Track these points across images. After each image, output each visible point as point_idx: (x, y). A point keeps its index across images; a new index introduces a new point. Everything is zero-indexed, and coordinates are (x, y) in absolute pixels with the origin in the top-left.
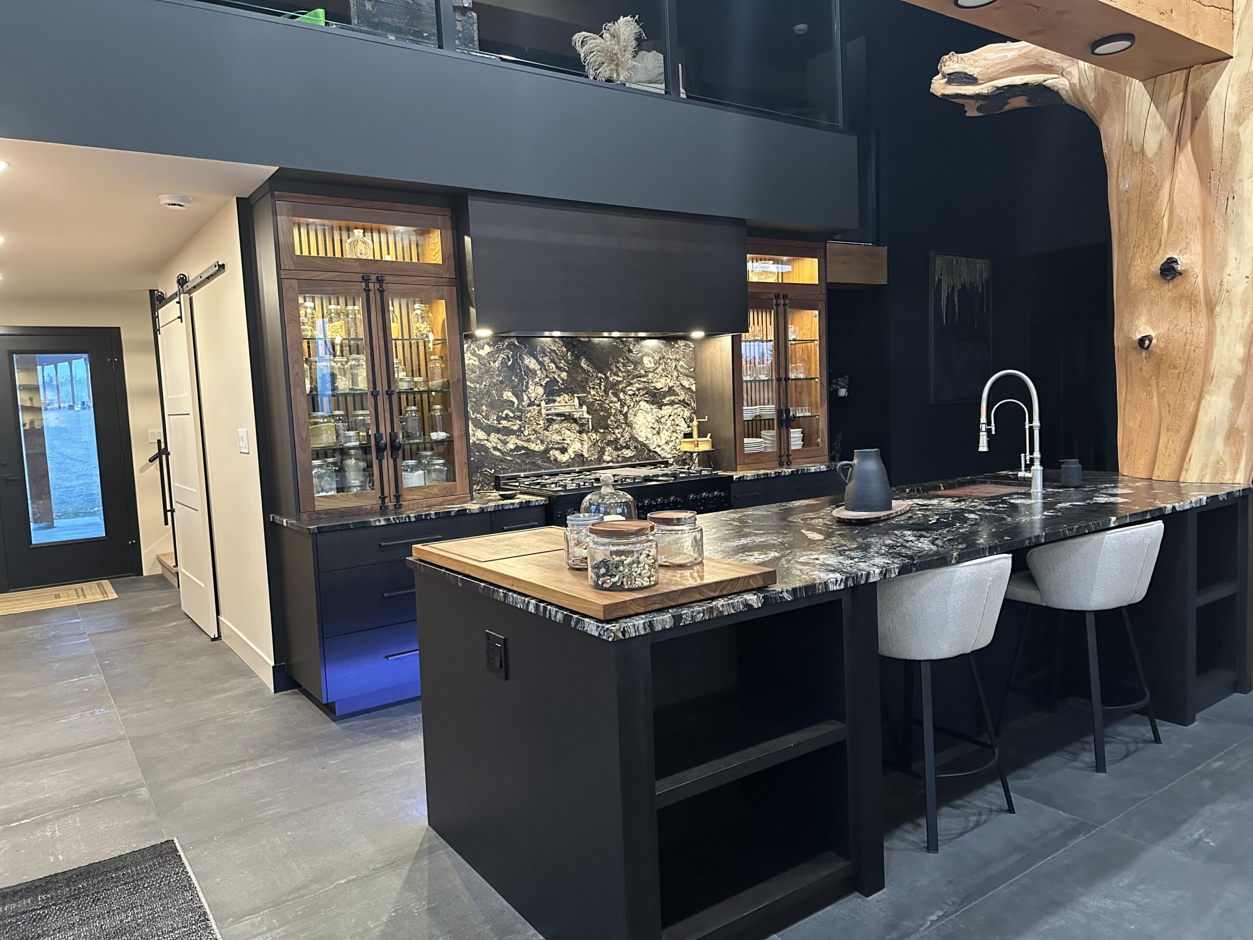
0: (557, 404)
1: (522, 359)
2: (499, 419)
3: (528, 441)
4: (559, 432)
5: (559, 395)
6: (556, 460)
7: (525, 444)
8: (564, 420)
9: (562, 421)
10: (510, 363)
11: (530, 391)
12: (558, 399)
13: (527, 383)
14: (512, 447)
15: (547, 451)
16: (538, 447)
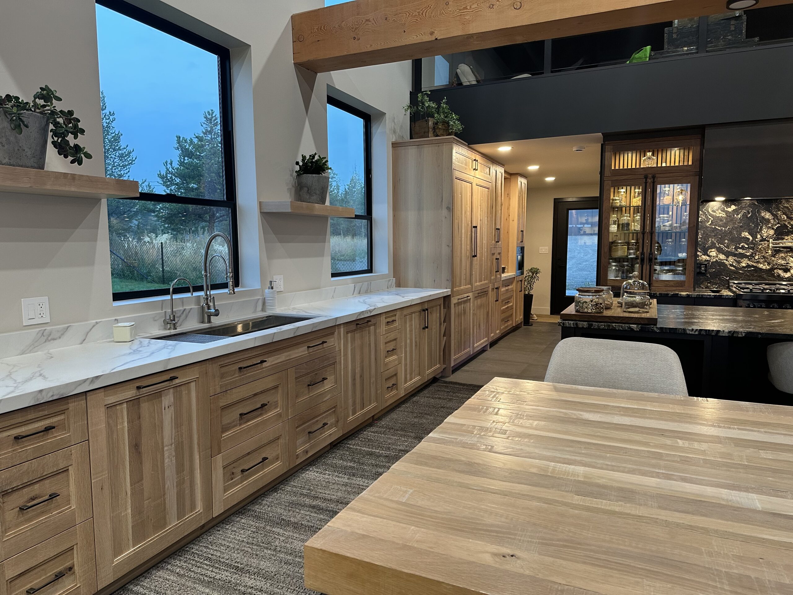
0: (785, 241)
1: (759, 213)
2: (736, 248)
3: (758, 262)
4: (783, 258)
5: (787, 236)
6: (779, 275)
7: (755, 264)
9: (787, 252)
10: (750, 215)
11: (763, 232)
12: (786, 238)
13: (762, 227)
14: (744, 265)
15: (772, 269)
16: (764, 266)
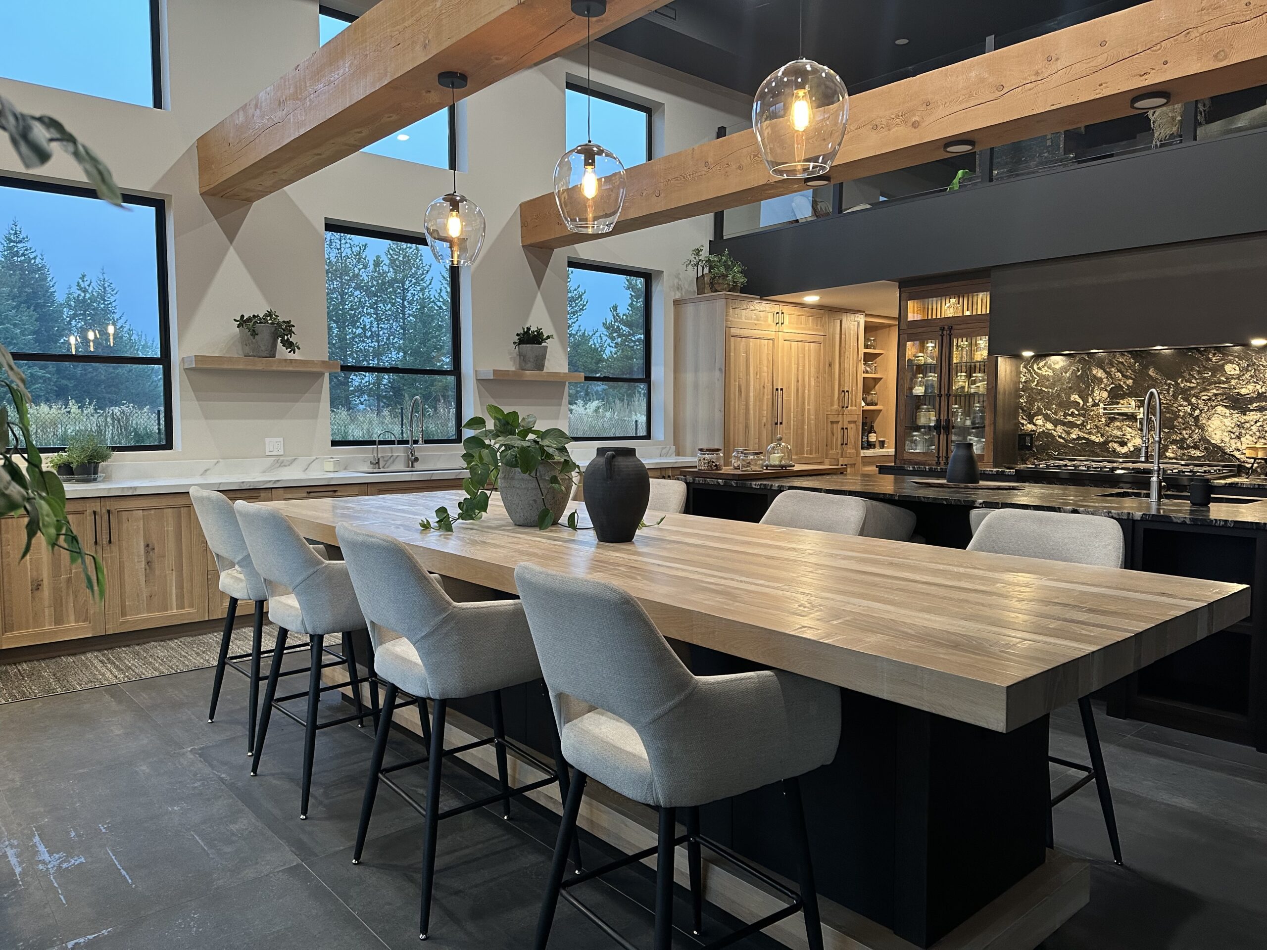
0: (1120, 405)
1: (1090, 369)
2: (1065, 415)
3: (1090, 433)
4: (1120, 429)
5: (1123, 399)
6: (1114, 451)
7: (1087, 436)
8: (1125, 419)
9: (1123, 420)
10: (1079, 373)
11: (1095, 395)
12: (1122, 401)
13: (1093, 388)
14: (1075, 437)
15: (1106, 443)
16: (1097, 439)
